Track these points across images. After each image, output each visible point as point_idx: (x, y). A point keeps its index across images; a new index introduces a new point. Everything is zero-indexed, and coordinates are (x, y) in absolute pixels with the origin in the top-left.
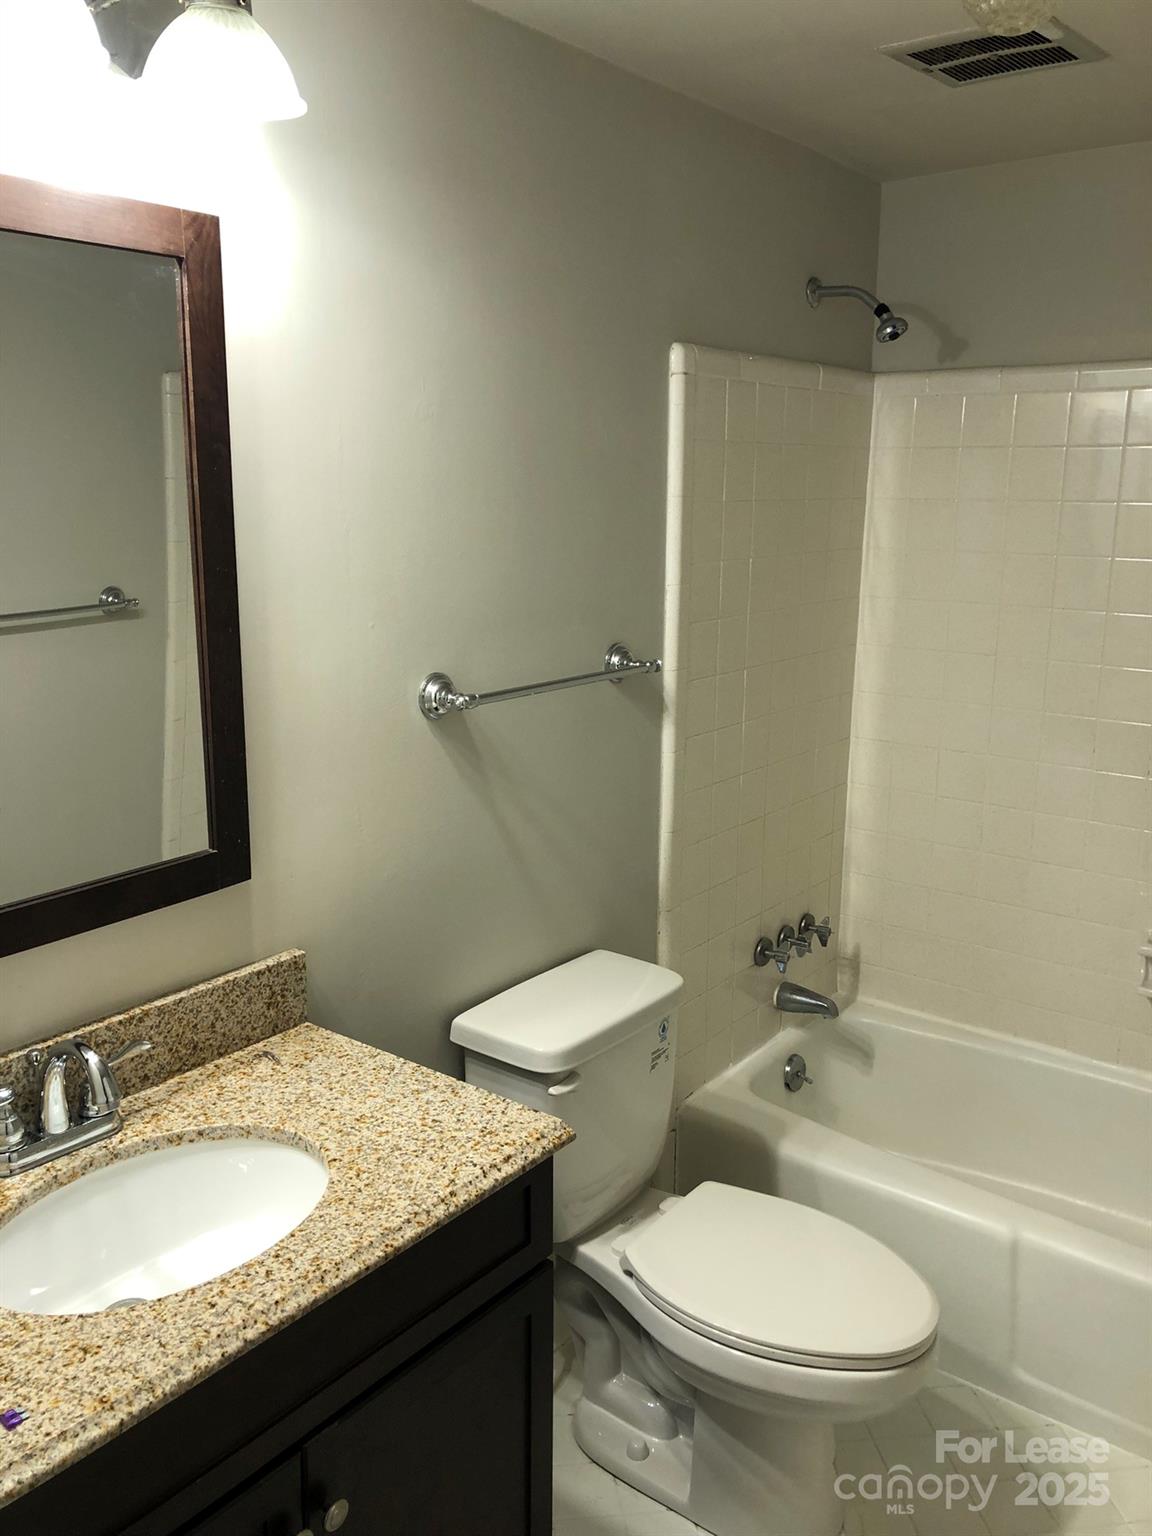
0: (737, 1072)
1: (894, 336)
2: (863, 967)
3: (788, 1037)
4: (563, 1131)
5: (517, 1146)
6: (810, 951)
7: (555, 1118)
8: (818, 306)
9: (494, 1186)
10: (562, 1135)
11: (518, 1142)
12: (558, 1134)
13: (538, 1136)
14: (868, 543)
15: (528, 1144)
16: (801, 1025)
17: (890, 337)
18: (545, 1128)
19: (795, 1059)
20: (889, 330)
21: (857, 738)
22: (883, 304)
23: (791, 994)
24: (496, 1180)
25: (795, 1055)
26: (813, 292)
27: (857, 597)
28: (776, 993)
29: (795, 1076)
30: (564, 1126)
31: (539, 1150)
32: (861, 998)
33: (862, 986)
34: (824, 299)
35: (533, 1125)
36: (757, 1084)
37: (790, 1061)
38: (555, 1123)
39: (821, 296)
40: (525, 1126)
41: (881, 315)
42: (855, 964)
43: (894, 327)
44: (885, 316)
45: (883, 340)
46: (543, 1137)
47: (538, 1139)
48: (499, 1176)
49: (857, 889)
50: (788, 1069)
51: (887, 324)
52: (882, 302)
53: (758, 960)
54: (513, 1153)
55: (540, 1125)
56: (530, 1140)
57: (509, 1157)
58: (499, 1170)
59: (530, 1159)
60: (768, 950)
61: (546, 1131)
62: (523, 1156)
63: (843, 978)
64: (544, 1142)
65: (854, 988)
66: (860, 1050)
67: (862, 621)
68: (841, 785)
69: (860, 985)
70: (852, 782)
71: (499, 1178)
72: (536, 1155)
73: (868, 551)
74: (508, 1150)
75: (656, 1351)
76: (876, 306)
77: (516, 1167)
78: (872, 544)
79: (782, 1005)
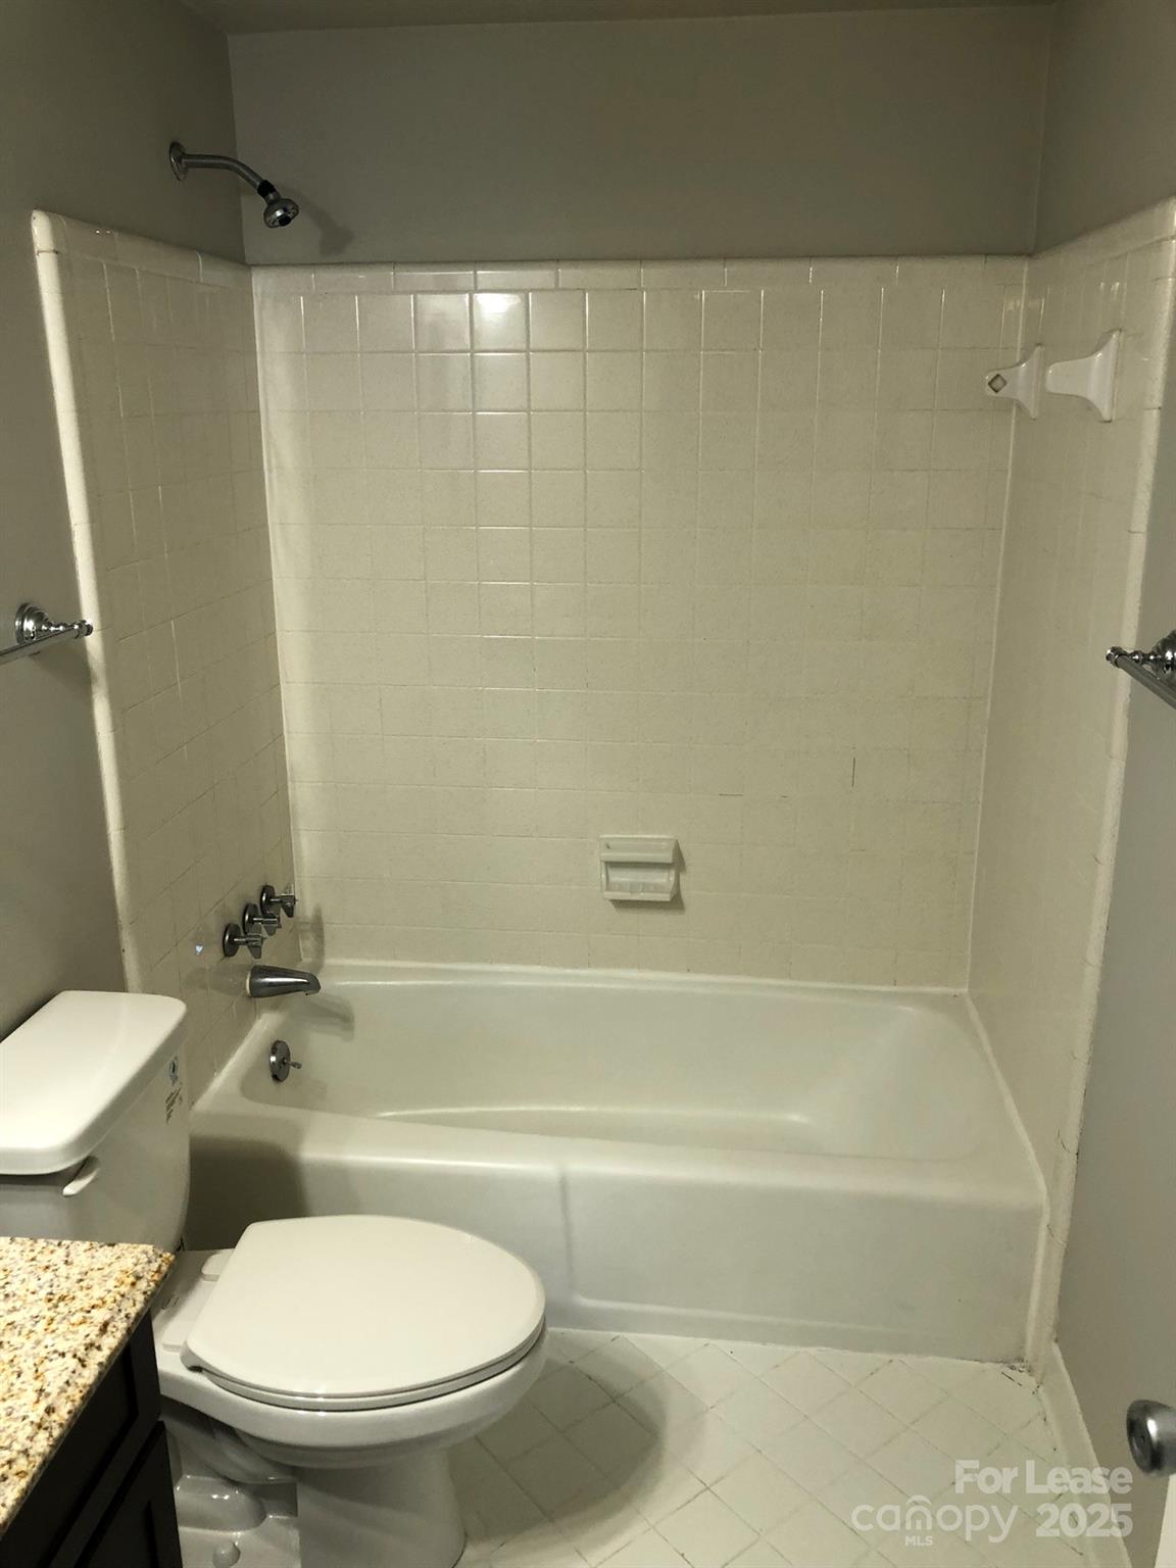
0: (224, 1079)
1: (284, 221)
2: (327, 929)
3: (265, 1025)
4: (159, 1260)
5: (109, 1304)
6: (280, 927)
7: (143, 1247)
8: (185, 178)
9: (100, 1373)
10: (160, 1266)
11: (109, 1299)
12: (155, 1266)
13: (132, 1279)
14: (269, 461)
15: (123, 1296)
16: (275, 1007)
17: (280, 222)
18: (136, 1265)
19: (279, 1046)
20: (279, 214)
21: (287, 683)
22: (266, 181)
23: (262, 977)
24: (100, 1364)
25: (278, 1042)
26: (179, 160)
27: (265, 525)
28: (248, 981)
29: (281, 1064)
30: (160, 1252)
31: (140, 1298)
32: (329, 961)
33: (327, 949)
34: (191, 170)
35: (117, 1266)
36: (247, 1086)
37: (274, 1051)
38: (146, 1253)
39: (189, 165)
40: (107, 1271)
41: (267, 194)
42: (318, 926)
43: (285, 210)
44: (271, 196)
45: (273, 226)
46: (138, 1278)
47: (133, 1284)
48: (101, 1356)
49: (308, 847)
50: (273, 1059)
51: (275, 206)
52: (264, 179)
53: (227, 950)
54: (107, 1317)
55: (128, 1263)
56: (124, 1289)
57: (106, 1325)
58: (99, 1348)
59: (133, 1315)
60: (236, 937)
61: (139, 1268)
62: (122, 1315)
63: (307, 944)
64: (142, 1285)
65: (320, 952)
66: (341, 1017)
67: (275, 552)
68: (277, 738)
69: (325, 948)
70: (289, 732)
71: (103, 1360)
72: (139, 1306)
73: (270, 470)
74: (99, 1316)
75: (245, 1445)
76: (258, 184)
77: (119, 1335)
78: (273, 461)
79: (258, 992)
